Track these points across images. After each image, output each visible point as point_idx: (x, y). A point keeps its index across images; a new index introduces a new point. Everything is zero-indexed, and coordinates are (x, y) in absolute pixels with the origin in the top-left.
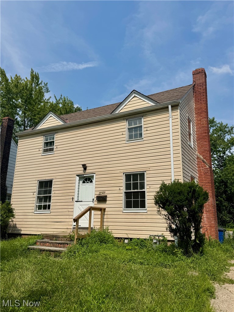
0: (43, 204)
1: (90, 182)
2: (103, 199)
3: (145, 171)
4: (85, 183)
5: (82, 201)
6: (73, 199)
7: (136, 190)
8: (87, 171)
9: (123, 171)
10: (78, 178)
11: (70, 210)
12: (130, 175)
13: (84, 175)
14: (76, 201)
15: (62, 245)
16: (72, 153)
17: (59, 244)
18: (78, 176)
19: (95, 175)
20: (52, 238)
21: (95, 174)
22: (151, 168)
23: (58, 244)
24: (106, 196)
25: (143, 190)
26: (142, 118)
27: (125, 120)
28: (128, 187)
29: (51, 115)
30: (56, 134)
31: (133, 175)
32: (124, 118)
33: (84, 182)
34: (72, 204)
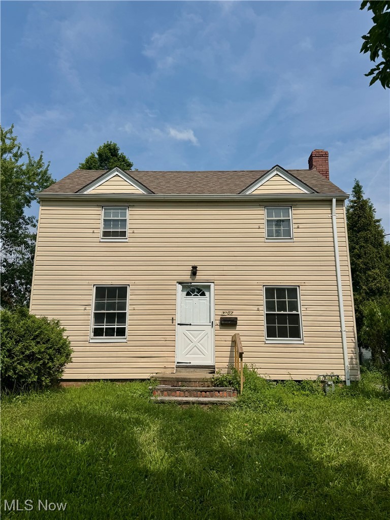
0: (105, 327)
1: (200, 295)
2: (232, 322)
3: (299, 286)
4: (191, 295)
5: (190, 325)
6: (173, 319)
7: (282, 312)
8: (197, 277)
9: (263, 283)
10: (180, 287)
11: (168, 338)
12: (273, 289)
13: (193, 284)
14: (178, 324)
15: (208, 393)
16: (166, 245)
17: (201, 392)
18: (180, 283)
19: (212, 284)
20: (176, 383)
21: (214, 282)
22: (307, 283)
23: (199, 393)
24: (237, 318)
25: (294, 312)
26: (289, 209)
27: (262, 207)
28: (270, 306)
29: (116, 173)
30: (131, 209)
31: (278, 289)
32: (261, 204)
33: (188, 294)
34: (171, 327)
